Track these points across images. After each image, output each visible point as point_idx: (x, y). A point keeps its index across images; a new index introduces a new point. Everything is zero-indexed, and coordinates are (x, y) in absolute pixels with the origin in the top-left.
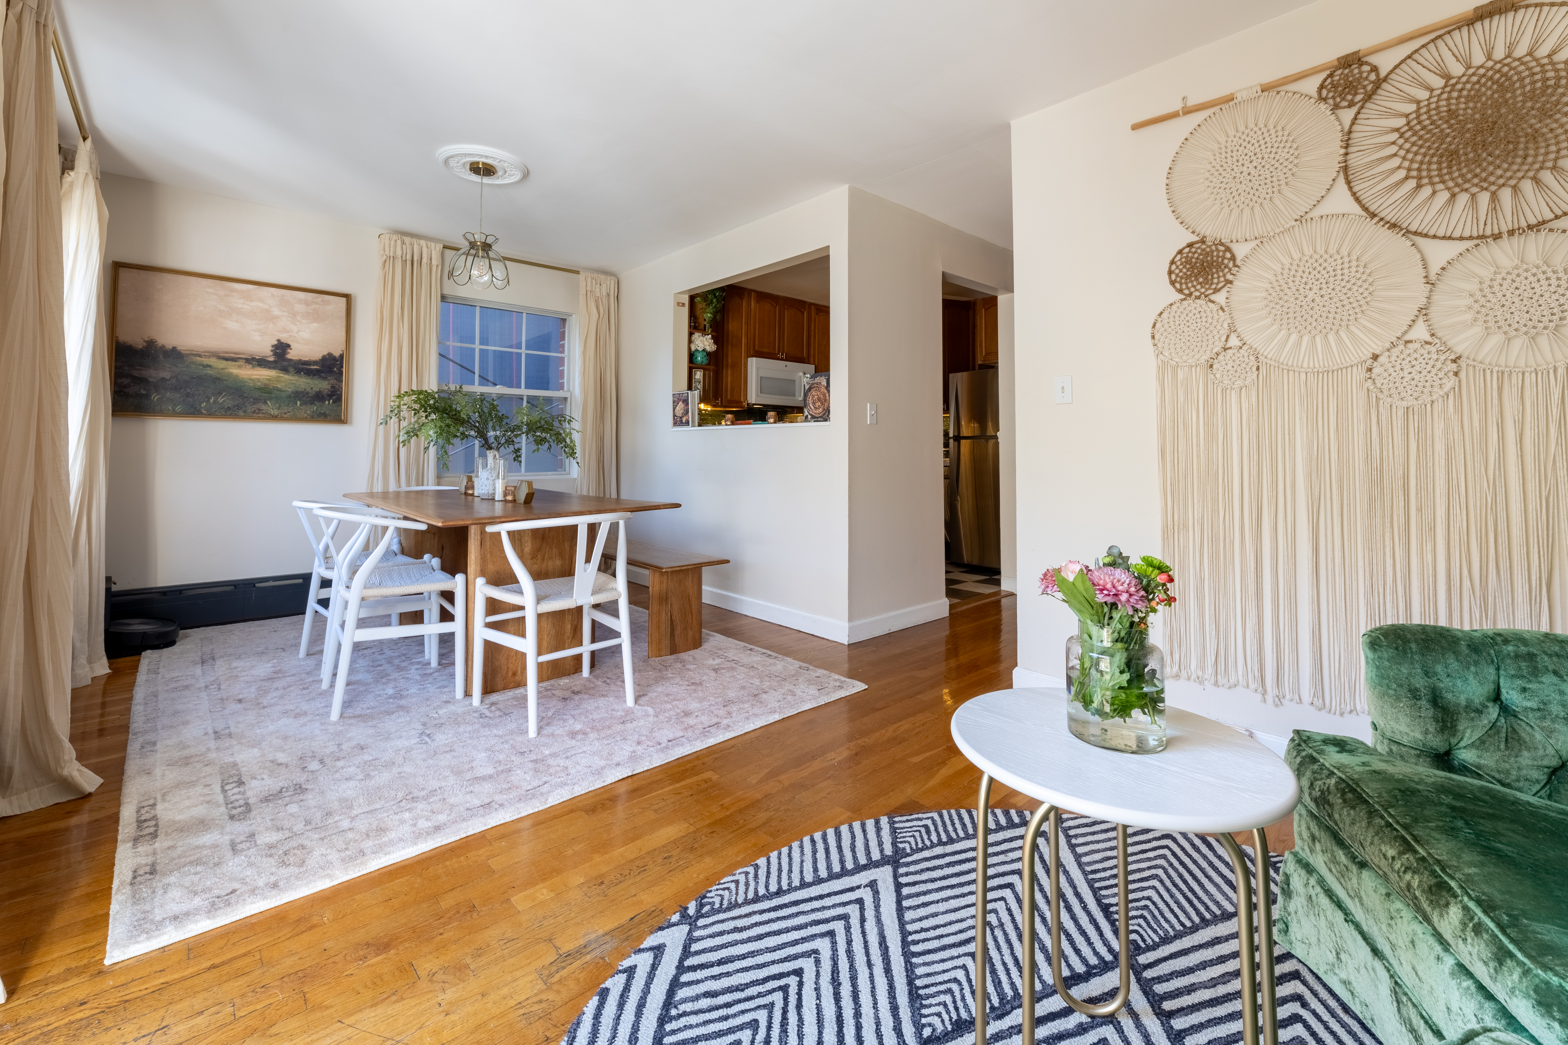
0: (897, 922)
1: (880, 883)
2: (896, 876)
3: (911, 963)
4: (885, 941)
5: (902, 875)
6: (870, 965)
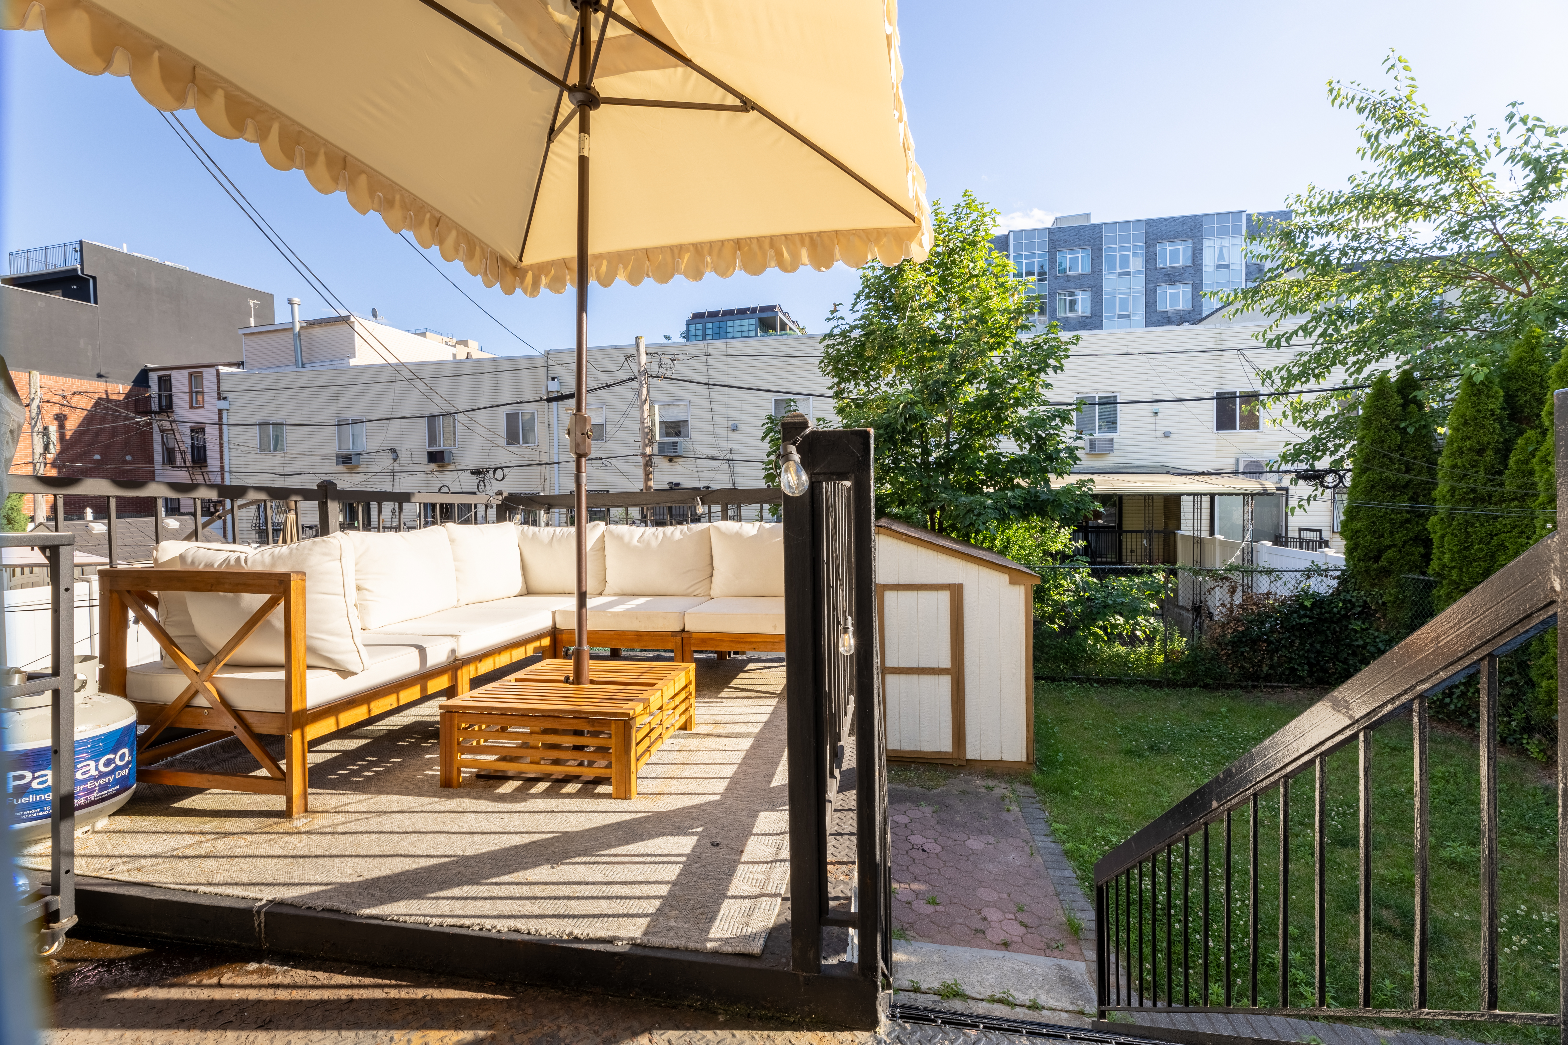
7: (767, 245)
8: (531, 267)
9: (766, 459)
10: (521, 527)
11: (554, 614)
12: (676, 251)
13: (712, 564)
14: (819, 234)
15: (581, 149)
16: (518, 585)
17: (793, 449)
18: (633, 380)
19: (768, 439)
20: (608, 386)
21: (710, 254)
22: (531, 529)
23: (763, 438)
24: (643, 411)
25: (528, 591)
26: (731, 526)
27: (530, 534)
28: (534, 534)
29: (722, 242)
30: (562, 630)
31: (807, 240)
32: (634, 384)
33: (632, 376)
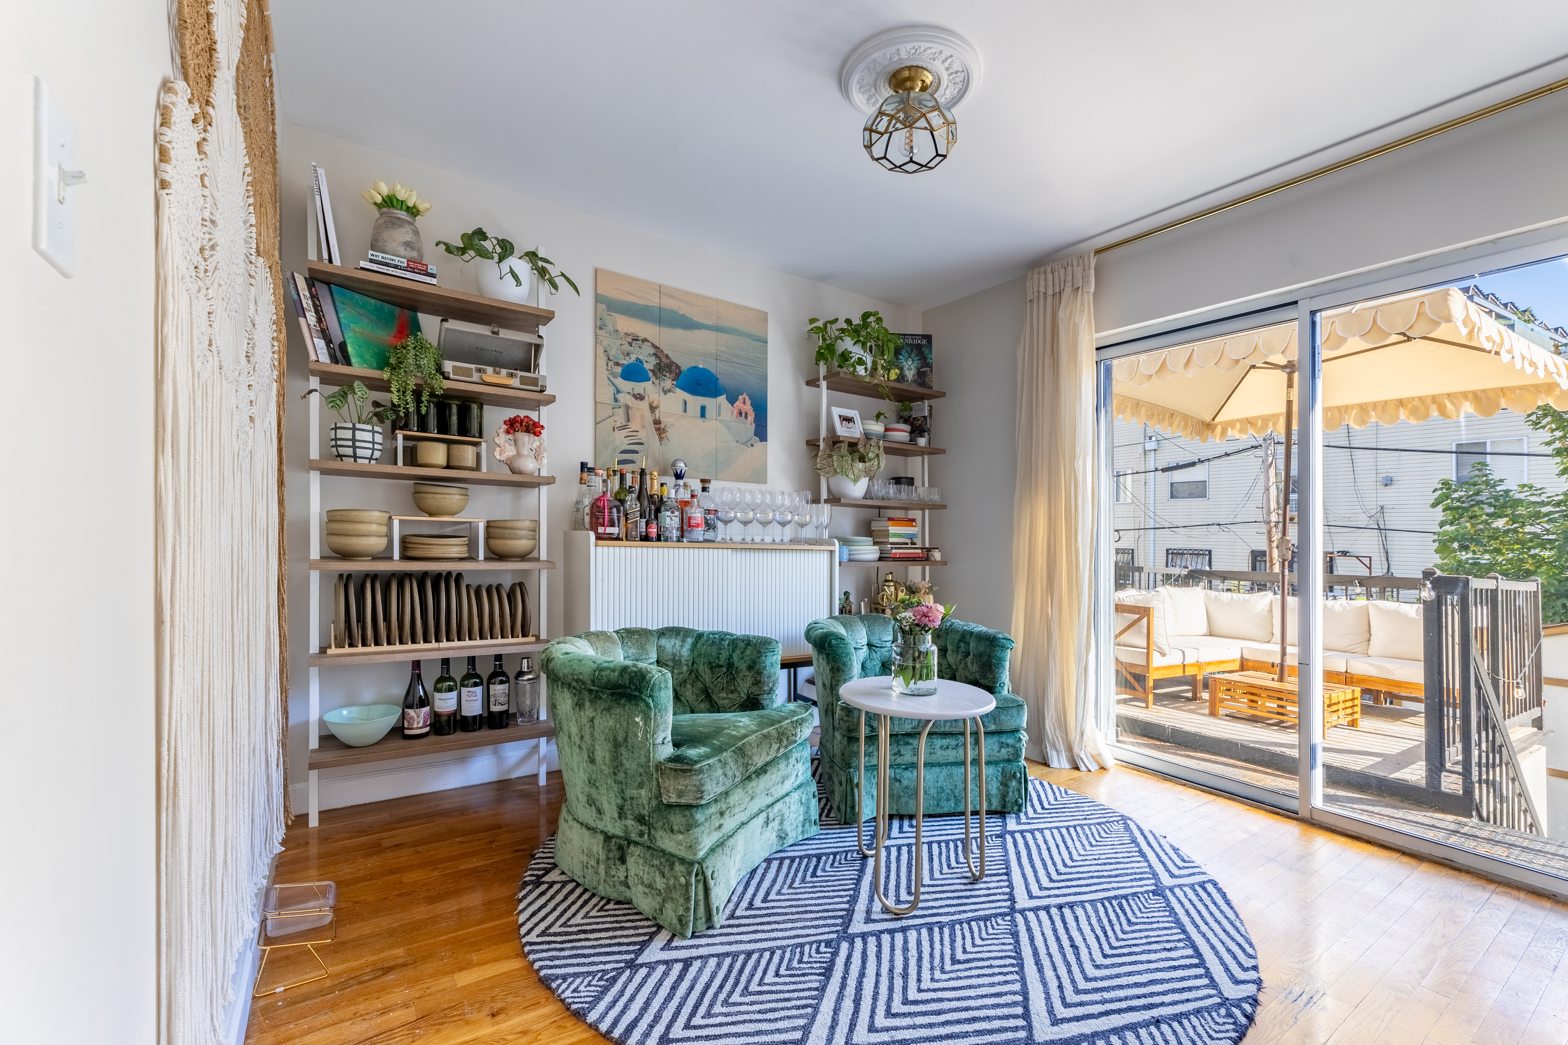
0: (1028, 983)
1: (1048, 1022)
2: (1029, 1028)
3: (1016, 952)
4: (1038, 969)
5: (1023, 1028)
6: (1050, 955)
7: (1429, 401)
8: (1220, 423)
9: (1437, 529)
10: (1205, 591)
11: (1242, 649)
12: (1343, 410)
13: (1369, 631)
14: (1483, 391)
15: (1288, 396)
16: (1204, 629)
17: (1428, 582)
18: (1256, 447)
19: (1440, 507)
20: (1227, 455)
21: (1374, 410)
22: (1213, 593)
23: (1434, 505)
24: (1268, 479)
25: (1211, 634)
26: (1389, 605)
27: (1213, 596)
28: (1216, 597)
29: (1386, 402)
30: (1248, 660)
31: (1471, 396)
32: (1259, 452)
33: (1255, 443)
